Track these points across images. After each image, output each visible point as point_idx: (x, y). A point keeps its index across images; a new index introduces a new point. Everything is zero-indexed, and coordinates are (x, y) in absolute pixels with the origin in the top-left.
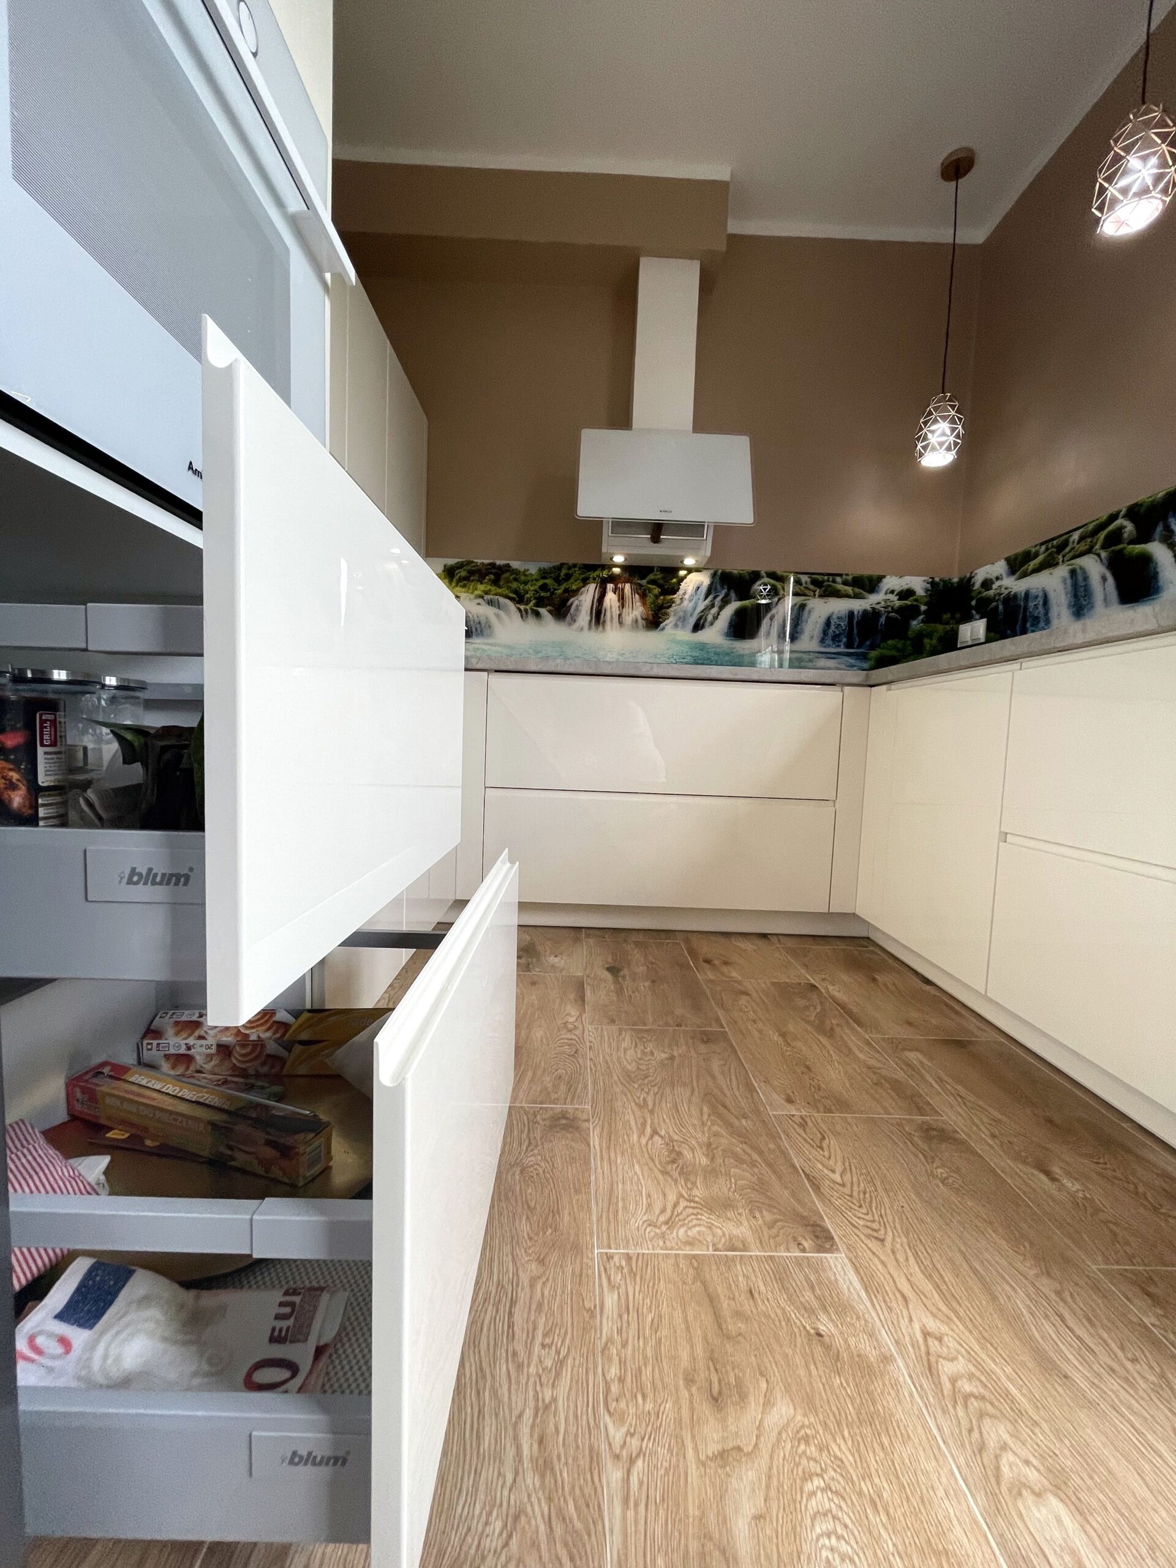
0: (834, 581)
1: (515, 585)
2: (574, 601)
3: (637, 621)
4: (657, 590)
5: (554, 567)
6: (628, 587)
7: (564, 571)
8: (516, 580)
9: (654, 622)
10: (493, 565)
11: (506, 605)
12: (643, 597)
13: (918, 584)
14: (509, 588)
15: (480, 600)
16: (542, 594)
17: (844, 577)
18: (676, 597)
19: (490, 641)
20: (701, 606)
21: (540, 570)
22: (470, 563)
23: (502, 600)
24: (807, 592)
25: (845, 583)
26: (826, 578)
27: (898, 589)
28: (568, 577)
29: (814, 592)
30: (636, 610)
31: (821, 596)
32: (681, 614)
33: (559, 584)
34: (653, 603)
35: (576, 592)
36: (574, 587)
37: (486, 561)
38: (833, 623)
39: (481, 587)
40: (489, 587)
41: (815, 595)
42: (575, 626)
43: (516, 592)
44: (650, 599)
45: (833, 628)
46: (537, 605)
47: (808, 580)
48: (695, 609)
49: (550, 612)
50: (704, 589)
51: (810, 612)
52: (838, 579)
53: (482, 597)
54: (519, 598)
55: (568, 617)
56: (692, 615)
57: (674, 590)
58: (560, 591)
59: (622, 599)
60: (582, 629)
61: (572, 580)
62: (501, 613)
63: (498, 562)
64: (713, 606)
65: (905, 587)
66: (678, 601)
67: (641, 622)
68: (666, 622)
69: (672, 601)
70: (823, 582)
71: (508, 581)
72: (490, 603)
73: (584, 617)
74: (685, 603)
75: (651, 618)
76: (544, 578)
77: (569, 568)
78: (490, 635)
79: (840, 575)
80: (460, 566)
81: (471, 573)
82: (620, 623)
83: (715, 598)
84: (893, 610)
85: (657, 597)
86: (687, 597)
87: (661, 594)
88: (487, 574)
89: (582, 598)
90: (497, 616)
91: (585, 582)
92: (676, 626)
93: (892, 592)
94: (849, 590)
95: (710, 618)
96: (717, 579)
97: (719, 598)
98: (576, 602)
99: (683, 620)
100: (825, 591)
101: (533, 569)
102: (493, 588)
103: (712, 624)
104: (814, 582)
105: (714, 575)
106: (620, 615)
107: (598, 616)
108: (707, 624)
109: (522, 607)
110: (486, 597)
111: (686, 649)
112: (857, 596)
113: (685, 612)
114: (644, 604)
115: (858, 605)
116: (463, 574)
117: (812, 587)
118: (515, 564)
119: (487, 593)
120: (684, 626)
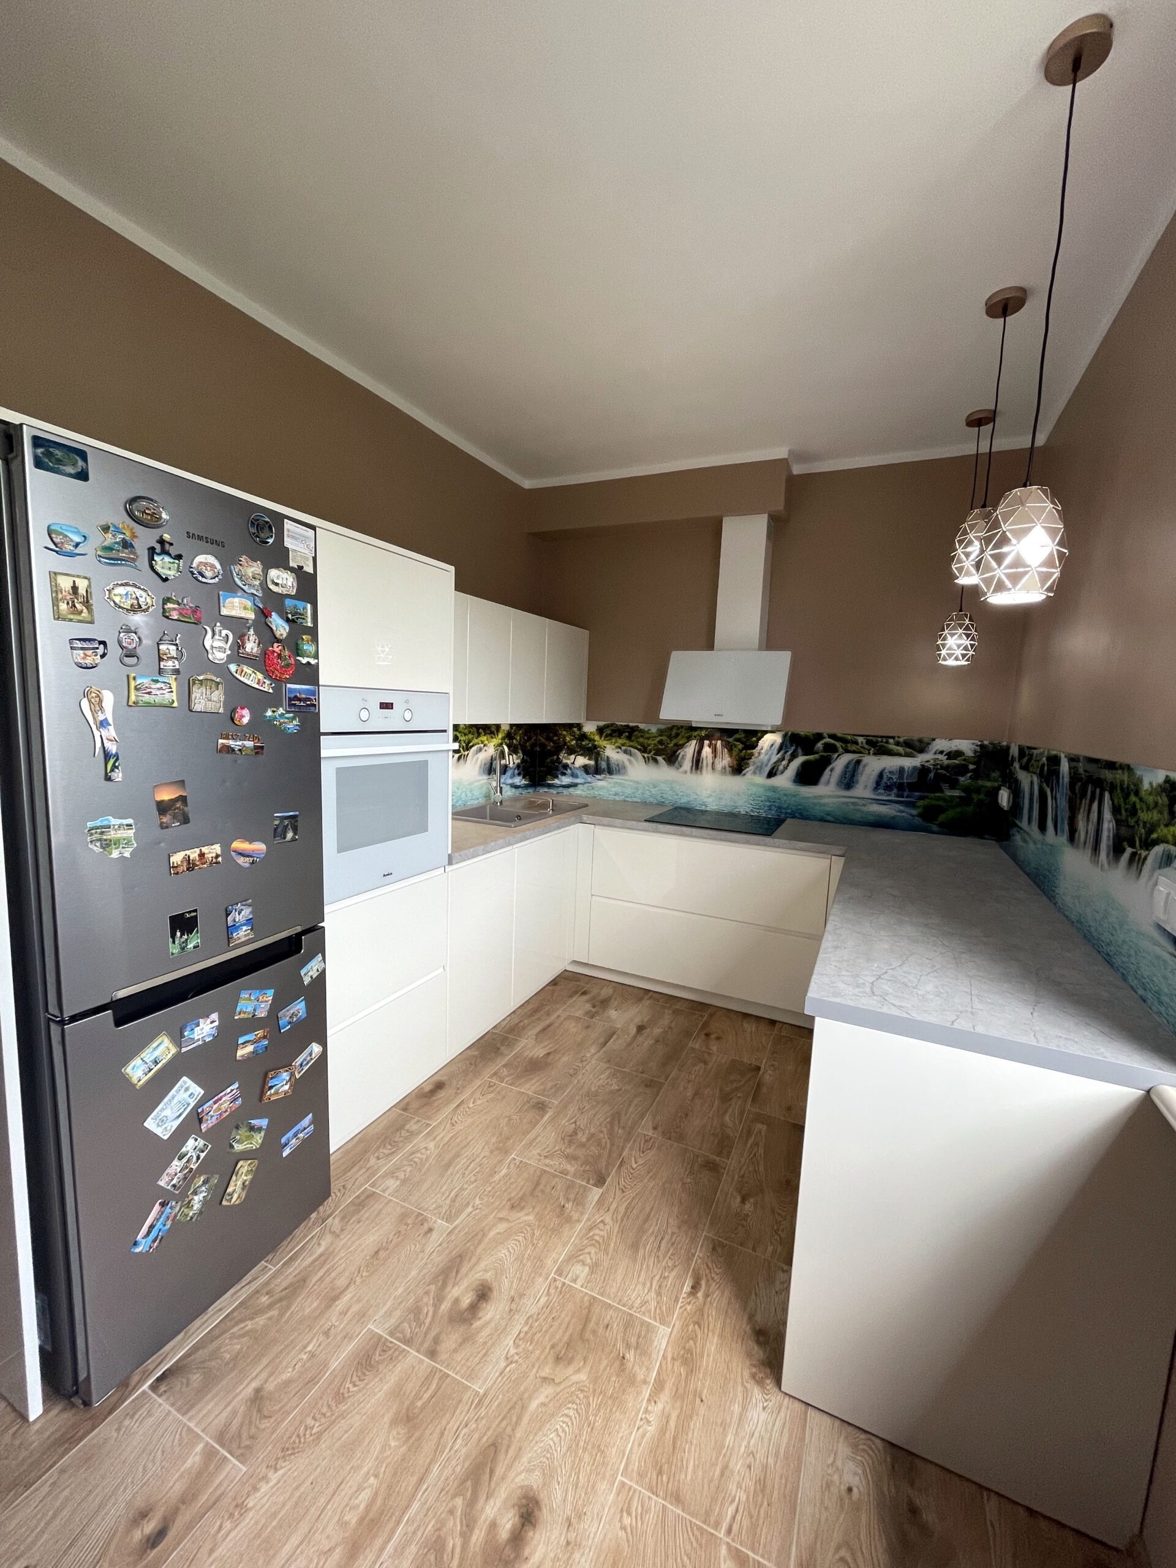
0: (887, 742)
1: (641, 740)
2: (681, 752)
3: (725, 768)
4: (740, 746)
5: (668, 728)
6: (719, 742)
7: (674, 732)
8: (642, 736)
9: (738, 769)
10: (627, 726)
11: (635, 754)
12: (730, 751)
13: (966, 746)
14: (637, 742)
15: (619, 750)
16: (660, 747)
17: (897, 739)
18: (755, 751)
19: (626, 778)
20: (774, 759)
21: (658, 730)
22: (612, 725)
23: (632, 749)
24: (862, 750)
25: (898, 744)
26: (880, 739)
27: (947, 749)
28: (677, 735)
29: (869, 750)
30: (725, 760)
31: (875, 754)
32: (759, 764)
33: (671, 740)
34: (738, 755)
35: (682, 746)
36: (681, 742)
37: (624, 724)
38: (885, 776)
39: (620, 741)
40: (624, 741)
41: (869, 753)
42: (682, 770)
43: (642, 744)
44: (735, 753)
45: (885, 780)
46: (656, 754)
47: (864, 741)
48: (769, 760)
49: (664, 759)
50: (777, 746)
51: (865, 766)
52: (891, 741)
53: (620, 748)
54: (644, 750)
55: (677, 764)
56: (767, 765)
57: (754, 746)
58: (671, 745)
59: (715, 751)
60: (686, 772)
61: (680, 737)
62: (632, 759)
63: (631, 724)
64: (783, 759)
65: (954, 749)
66: (756, 755)
67: (728, 769)
68: (747, 769)
69: (752, 754)
70: (877, 742)
71: (637, 737)
72: (625, 752)
73: (687, 764)
74: (762, 756)
75: (736, 766)
76: (661, 735)
77: (678, 729)
78: (624, 774)
79: (893, 738)
80: (607, 726)
81: (614, 731)
82: (713, 769)
83: (786, 753)
84: (942, 767)
85: (741, 751)
86: (763, 751)
87: (743, 749)
88: (624, 732)
89: (687, 750)
90: (629, 761)
91: (689, 739)
92: (754, 773)
93: (941, 752)
94: (900, 749)
95: (781, 768)
96: (788, 738)
97: (789, 753)
98: (682, 753)
99: (759, 769)
100: (878, 750)
101: (654, 730)
102: (627, 742)
103: (782, 772)
104: (869, 742)
105: (785, 736)
106: (713, 763)
107: (697, 764)
108: (779, 772)
109: (646, 755)
110: (623, 748)
111: (761, 790)
112: (907, 755)
113: (762, 763)
114: (731, 756)
115: (908, 763)
116: (609, 732)
117: (867, 747)
118: (642, 726)
119: (623, 745)
120: (760, 773)
